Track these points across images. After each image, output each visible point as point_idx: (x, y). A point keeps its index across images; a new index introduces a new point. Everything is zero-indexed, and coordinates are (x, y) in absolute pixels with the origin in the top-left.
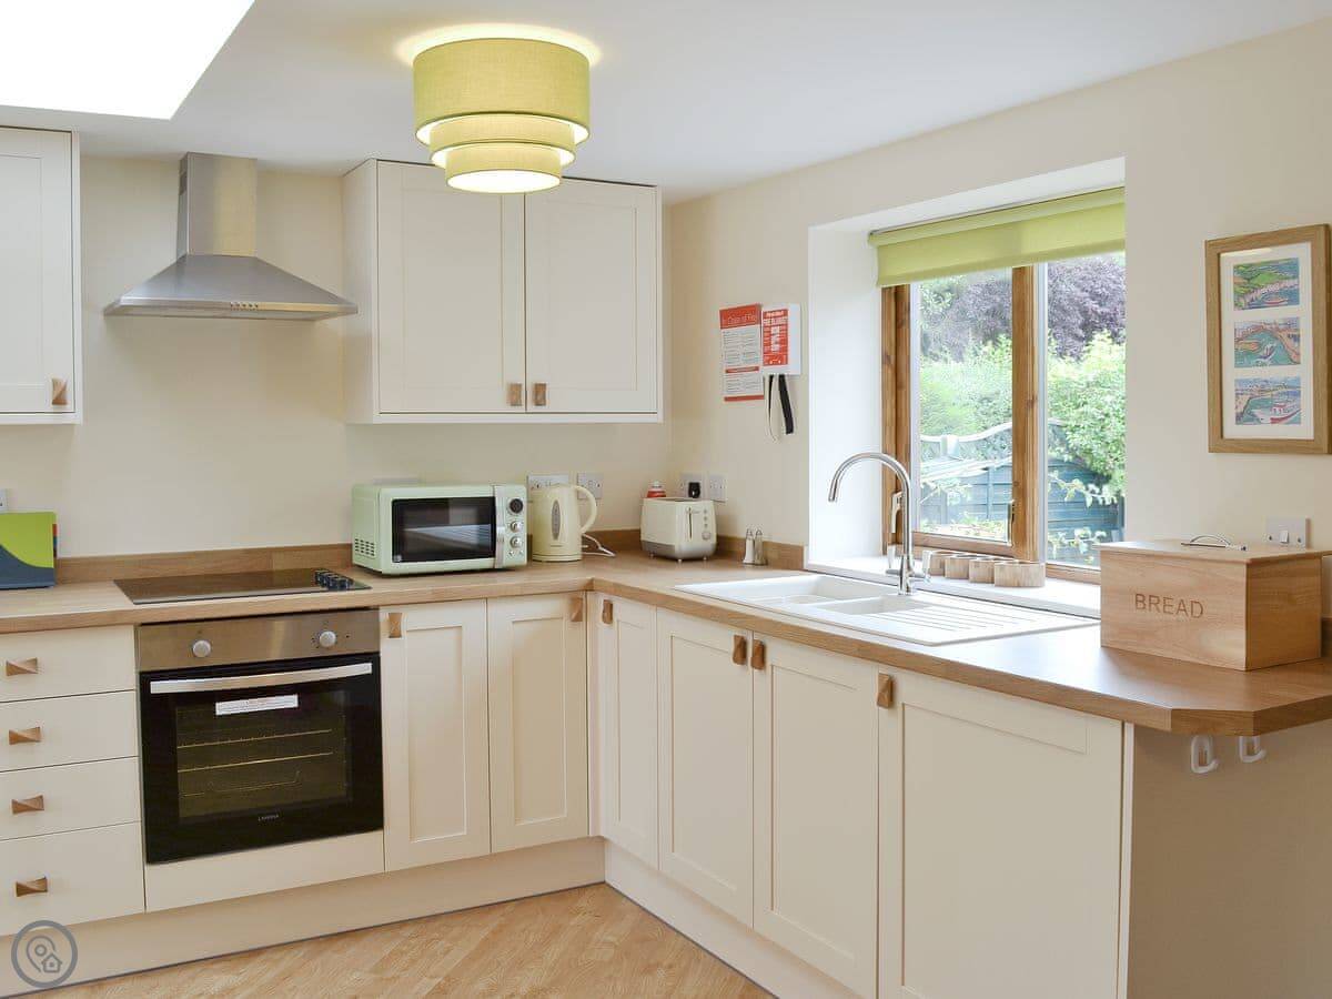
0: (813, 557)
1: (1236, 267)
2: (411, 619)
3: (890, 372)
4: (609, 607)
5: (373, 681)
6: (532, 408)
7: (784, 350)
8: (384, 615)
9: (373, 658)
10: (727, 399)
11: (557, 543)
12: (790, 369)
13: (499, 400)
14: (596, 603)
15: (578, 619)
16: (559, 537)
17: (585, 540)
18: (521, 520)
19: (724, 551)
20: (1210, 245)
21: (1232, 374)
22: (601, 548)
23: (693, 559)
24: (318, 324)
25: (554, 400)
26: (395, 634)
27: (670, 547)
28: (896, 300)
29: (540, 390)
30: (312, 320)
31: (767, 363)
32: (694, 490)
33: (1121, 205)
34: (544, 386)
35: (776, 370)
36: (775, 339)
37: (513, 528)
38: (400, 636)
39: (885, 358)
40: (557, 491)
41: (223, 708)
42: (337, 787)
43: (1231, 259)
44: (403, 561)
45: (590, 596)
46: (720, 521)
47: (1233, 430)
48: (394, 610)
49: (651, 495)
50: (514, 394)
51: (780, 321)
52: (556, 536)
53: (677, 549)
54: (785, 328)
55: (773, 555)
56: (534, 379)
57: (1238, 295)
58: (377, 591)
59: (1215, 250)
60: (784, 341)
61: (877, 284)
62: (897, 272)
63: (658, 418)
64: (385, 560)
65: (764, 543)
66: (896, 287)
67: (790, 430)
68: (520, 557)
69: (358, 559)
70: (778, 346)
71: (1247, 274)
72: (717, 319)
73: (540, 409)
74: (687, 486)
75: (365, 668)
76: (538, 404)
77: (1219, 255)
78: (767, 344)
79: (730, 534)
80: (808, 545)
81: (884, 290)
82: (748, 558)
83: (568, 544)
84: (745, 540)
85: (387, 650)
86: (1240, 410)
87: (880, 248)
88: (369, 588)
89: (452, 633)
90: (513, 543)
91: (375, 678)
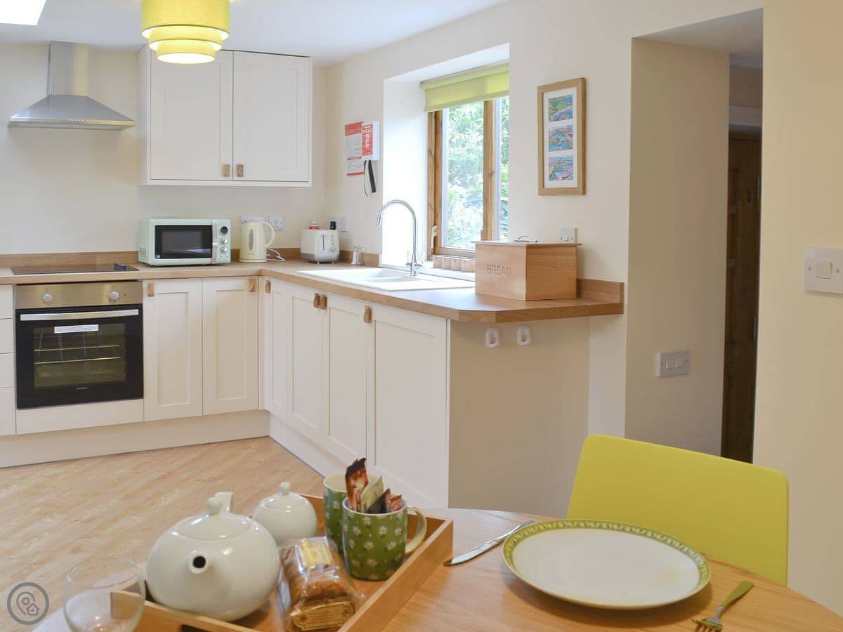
0: (384, 260)
1: (550, 100)
2: (160, 287)
3: (432, 160)
4: (269, 284)
5: (139, 319)
6: (236, 178)
7: (371, 147)
8: (145, 284)
9: (139, 307)
10: (349, 175)
11: (250, 252)
12: (374, 157)
13: (217, 174)
14: (262, 282)
15: (253, 290)
16: (253, 248)
17: (268, 251)
18: (227, 238)
19: (343, 258)
20: (540, 88)
21: (549, 155)
22: (279, 257)
23: (326, 262)
24: (123, 132)
25: (248, 174)
26: (151, 295)
27: (313, 255)
28: (436, 121)
29: (240, 168)
30: (119, 130)
31: (364, 154)
32: (333, 226)
33: (507, 72)
34: (243, 166)
35: (367, 158)
36: (367, 141)
37: (223, 243)
38: (153, 296)
39: (429, 151)
40: (252, 224)
41: (58, 330)
42: (120, 375)
43: (549, 96)
44: (161, 258)
45: (260, 278)
46: (342, 243)
47: (549, 184)
48: (150, 282)
49: (311, 228)
50: (226, 171)
51: (369, 131)
52: (251, 248)
53: (316, 256)
54: (371, 133)
55: (366, 259)
56: (237, 161)
57: (550, 114)
58: (142, 273)
59: (542, 91)
60: (371, 142)
61: (425, 111)
62: (436, 103)
63: (309, 185)
64: (152, 258)
65: (362, 254)
66: (436, 112)
67: (374, 190)
68: (227, 257)
69: (141, 259)
70: (368, 144)
71: (554, 103)
72: (343, 130)
73: (240, 178)
74: (329, 224)
75: (135, 312)
76: (239, 176)
77: (543, 94)
78: (364, 144)
79: (347, 250)
80: (381, 253)
81: (430, 114)
82: (354, 262)
83: (258, 253)
84: (352, 253)
85: (147, 304)
86: (551, 173)
87: (426, 90)
88: (138, 270)
89: (183, 296)
90: (223, 251)
91: (140, 317)
